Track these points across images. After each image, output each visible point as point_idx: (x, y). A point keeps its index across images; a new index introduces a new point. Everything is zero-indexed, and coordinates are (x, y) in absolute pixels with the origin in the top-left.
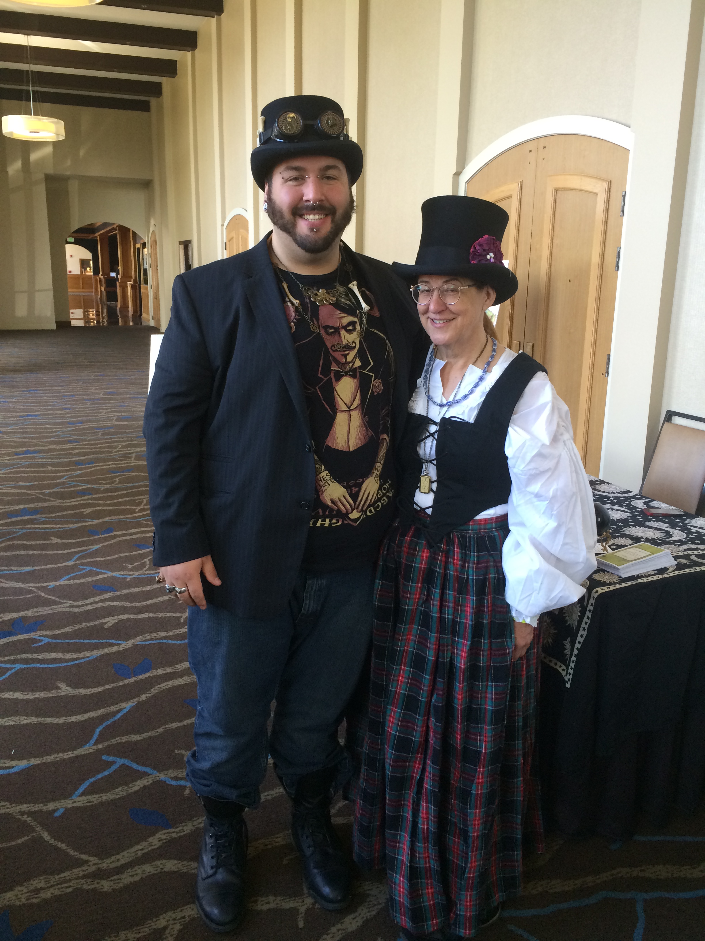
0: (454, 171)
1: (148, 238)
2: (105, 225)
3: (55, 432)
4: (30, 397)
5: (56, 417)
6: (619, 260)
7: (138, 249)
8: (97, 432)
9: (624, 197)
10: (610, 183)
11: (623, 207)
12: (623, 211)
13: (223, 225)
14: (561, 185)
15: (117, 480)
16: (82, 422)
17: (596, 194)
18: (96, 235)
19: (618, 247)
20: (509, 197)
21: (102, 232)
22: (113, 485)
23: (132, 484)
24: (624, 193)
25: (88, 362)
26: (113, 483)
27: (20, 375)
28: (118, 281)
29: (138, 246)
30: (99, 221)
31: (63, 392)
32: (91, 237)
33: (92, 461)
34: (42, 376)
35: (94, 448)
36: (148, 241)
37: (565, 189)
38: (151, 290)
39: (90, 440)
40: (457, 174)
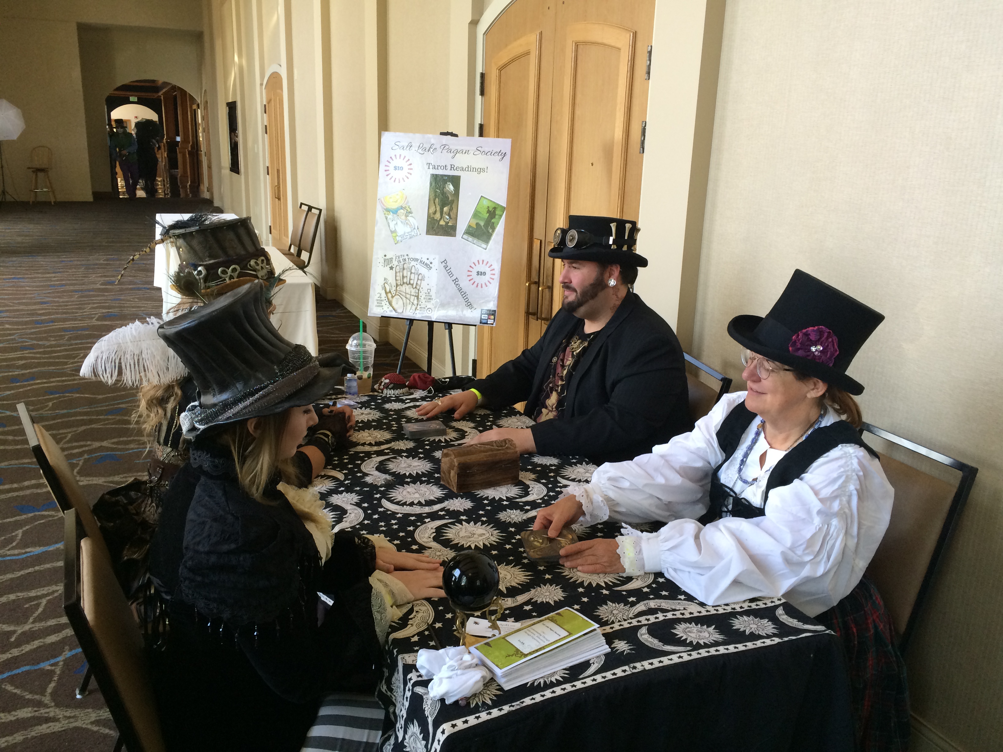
0: (470, 19)
1: (201, 97)
2: (165, 84)
3: (10, 335)
4: (9, 287)
5: (24, 314)
6: (644, 139)
7: (195, 110)
8: (61, 336)
9: (650, 53)
10: (635, 34)
11: (649, 66)
12: (649, 73)
13: (261, 84)
14: (580, 38)
15: (50, 404)
16: (53, 321)
17: (619, 49)
18: (160, 94)
19: (643, 122)
20: (528, 53)
21: (164, 90)
22: (40, 412)
23: (65, 411)
24: (650, 48)
25: (106, 243)
26: (42, 408)
27: (14, 259)
28: (178, 146)
29: (195, 107)
30: (161, 79)
31: (54, 281)
32: (156, 96)
33: (33, 377)
34: (40, 260)
35: (47, 358)
36: (201, 101)
37: (586, 43)
38: (206, 158)
39: (51, 346)
40: (474, 23)
